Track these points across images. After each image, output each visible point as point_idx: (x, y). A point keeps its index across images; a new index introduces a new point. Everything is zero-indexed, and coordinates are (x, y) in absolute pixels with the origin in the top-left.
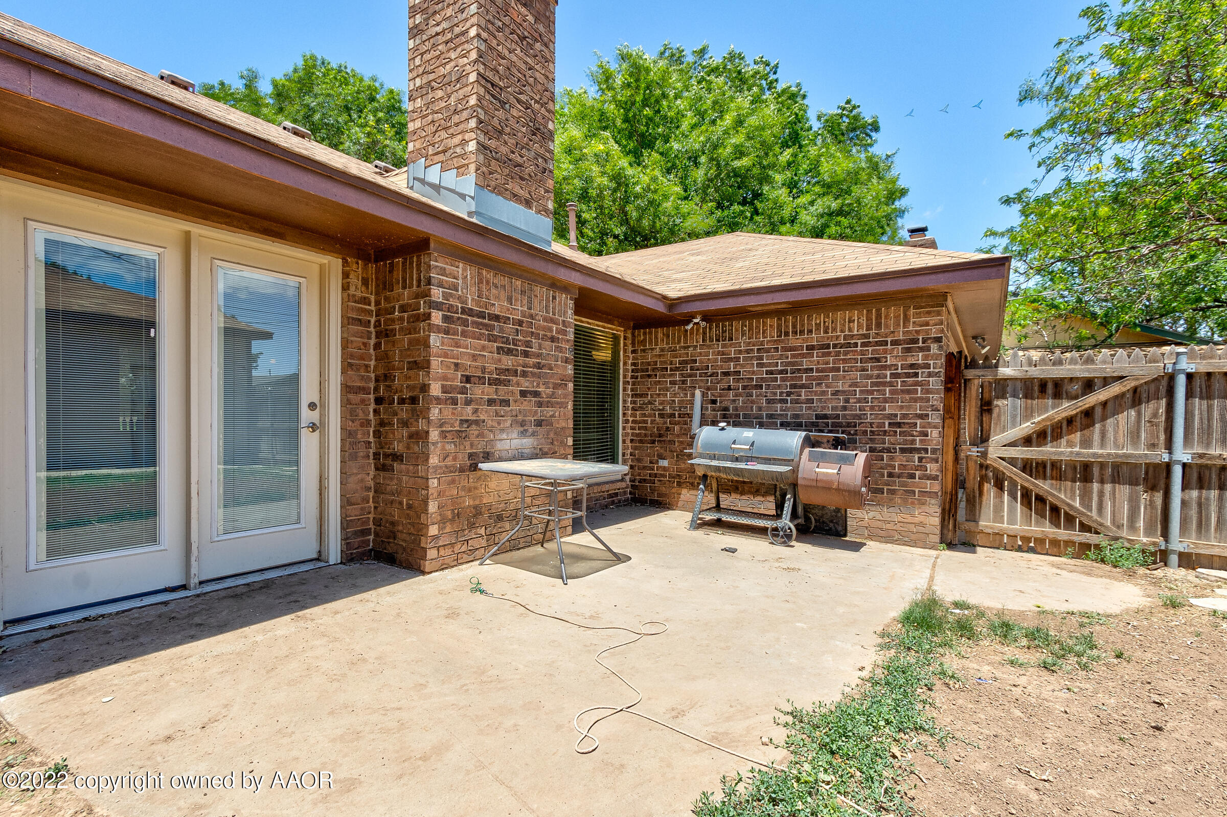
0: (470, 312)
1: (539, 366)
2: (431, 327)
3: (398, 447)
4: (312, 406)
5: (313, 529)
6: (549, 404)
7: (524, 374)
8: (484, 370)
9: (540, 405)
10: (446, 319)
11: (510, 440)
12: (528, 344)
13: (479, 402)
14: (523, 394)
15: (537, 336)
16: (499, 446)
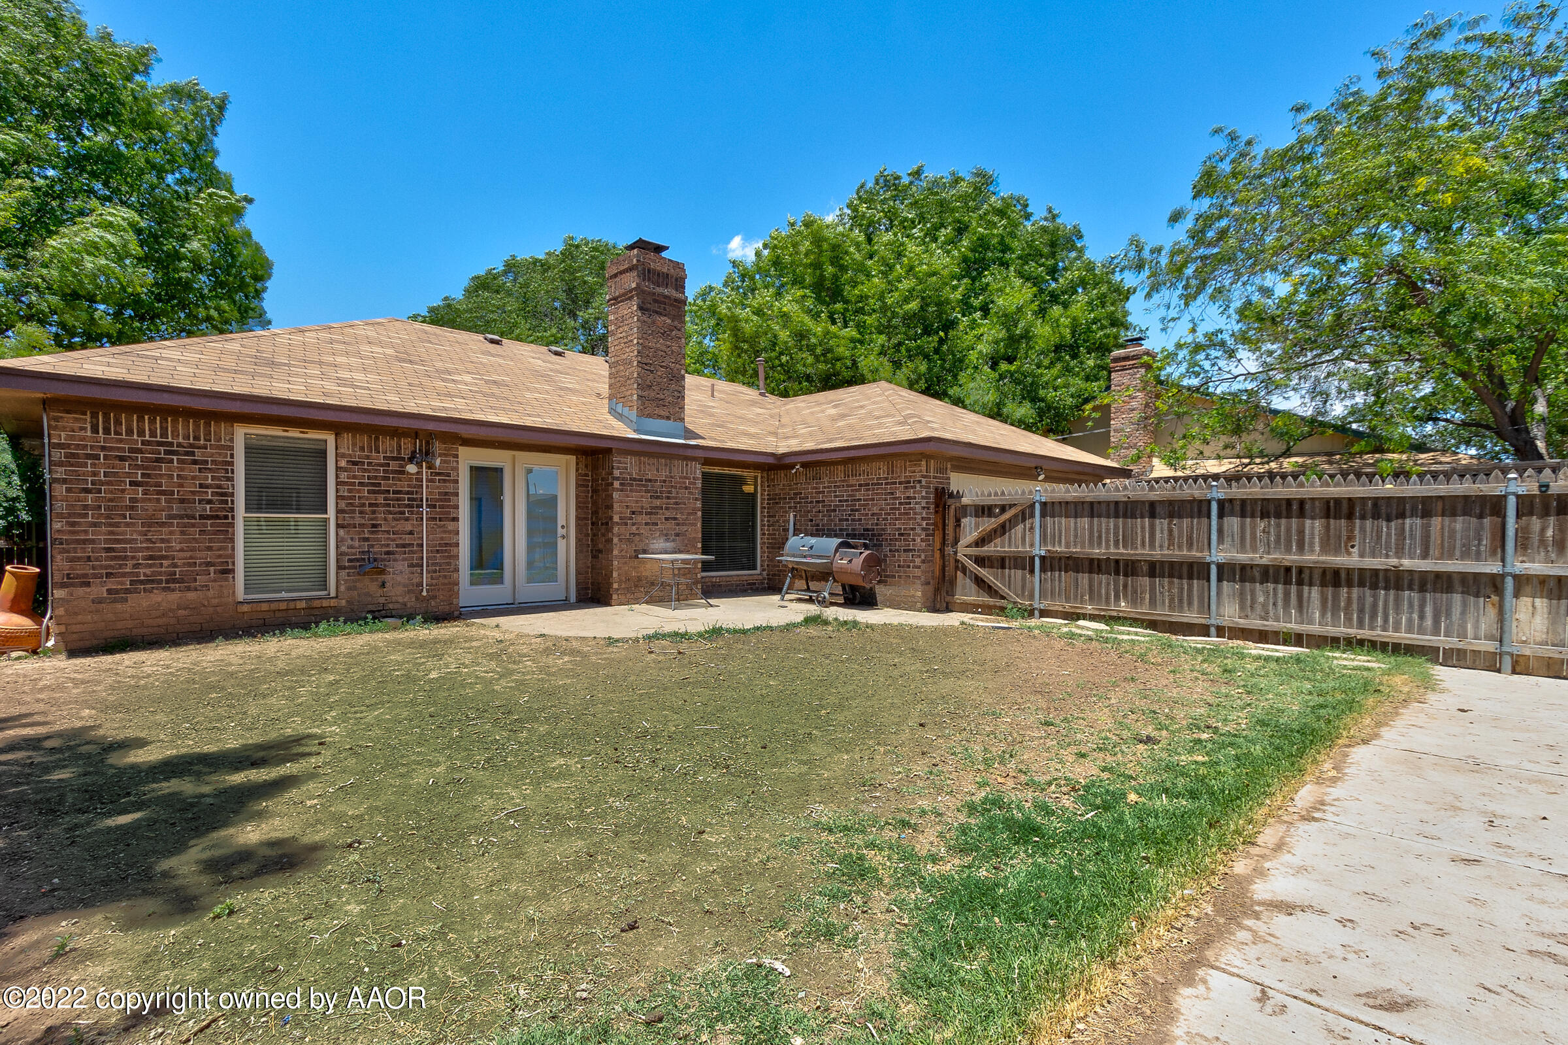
0: (635, 480)
1: (676, 503)
2: (614, 490)
3: (600, 546)
4: (563, 527)
5: (564, 585)
6: (683, 524)
7: (667, 509)
8: (642, 508)
9: (678, 524)
10: (621, 484)
11: (660, 544)
12: (670, 492)
13: (640, 524)
14: (666, 519)
15: (675, 487)
16: (652, 546)
